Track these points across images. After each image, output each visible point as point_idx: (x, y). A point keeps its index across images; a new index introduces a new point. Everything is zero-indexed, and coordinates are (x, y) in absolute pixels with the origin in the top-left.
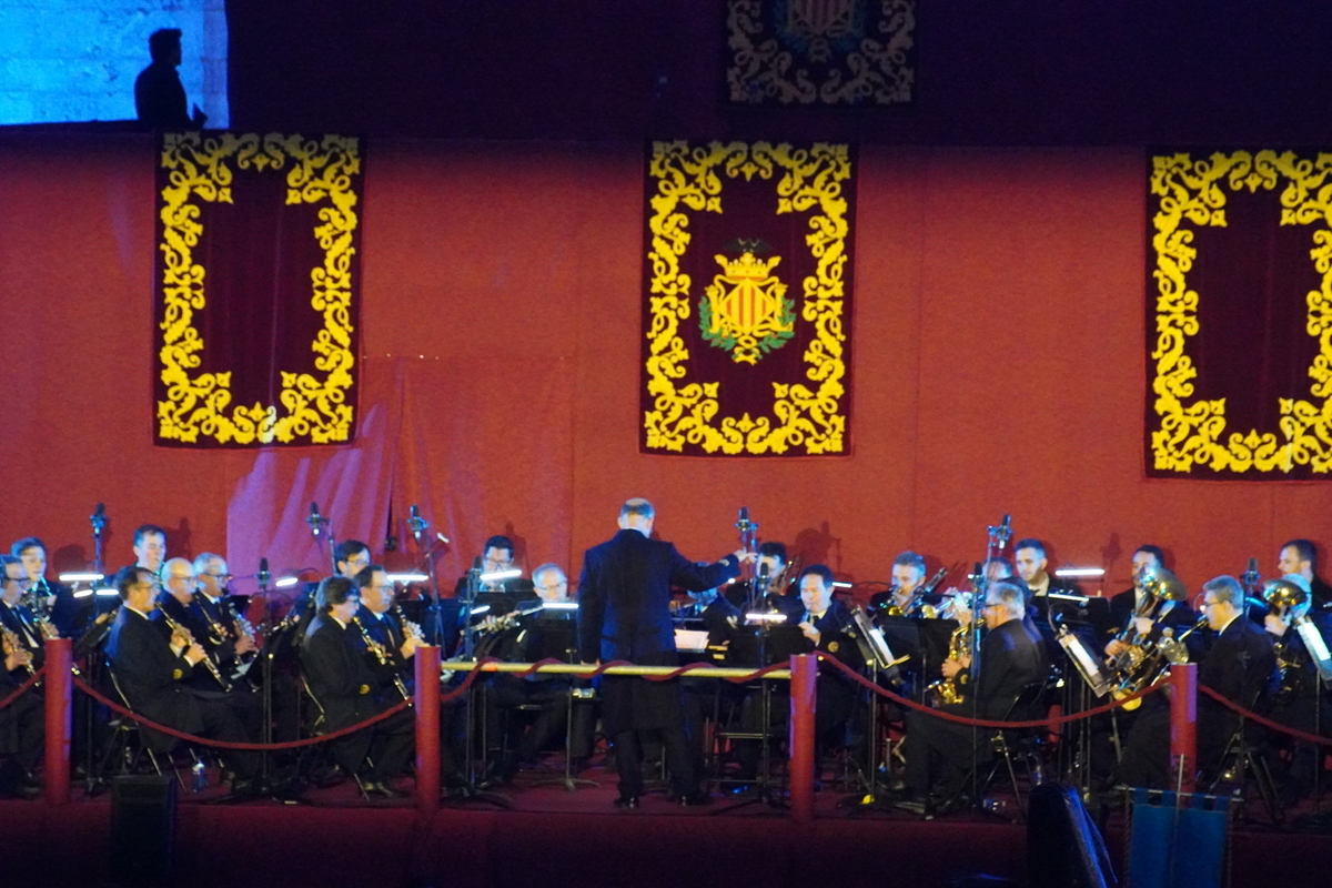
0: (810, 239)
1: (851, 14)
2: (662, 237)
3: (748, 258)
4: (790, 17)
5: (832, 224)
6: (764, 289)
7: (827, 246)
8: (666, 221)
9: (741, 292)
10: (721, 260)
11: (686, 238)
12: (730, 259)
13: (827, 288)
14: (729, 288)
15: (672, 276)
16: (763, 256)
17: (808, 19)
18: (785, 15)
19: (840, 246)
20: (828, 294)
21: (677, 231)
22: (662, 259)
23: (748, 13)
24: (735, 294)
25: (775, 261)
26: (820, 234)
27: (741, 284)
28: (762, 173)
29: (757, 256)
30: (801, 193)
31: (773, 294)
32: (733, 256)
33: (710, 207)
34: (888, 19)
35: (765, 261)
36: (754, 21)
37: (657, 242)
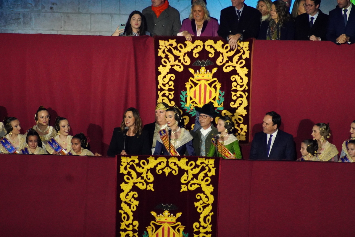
0: (196, 204)
1: (217, 98)
2: (125, 202)
3: (166, 213)
4: (188, 99)
5: (207, 197)
6: (174, 228)
7: (204, 207)
8: (127, 195)
9: (163, 229)
10: (153, 213)
11: (136, 203)
12: (158, 214)
13: (204, 228)
14: (157, 227)
15: (130, 221)
16: (173, 212)
17: (197, 100)
18: (186, 99)
19: (210, 208)
20: (205, 231)
21: (133, 200)
22: (125, 213)
23: (167, 97)
24: (160, 231)
25: (179, 215)
26: (201, 202)
27: (163, 225)
28: (173, 172)
29: (170, 212)
30: (192, 182)
31: (178, 230)
32: (160, 212)
33: (149, 188)
34: (235, 101)
35: (175, 215)
36: (170, 100)
37: (123, 205)
